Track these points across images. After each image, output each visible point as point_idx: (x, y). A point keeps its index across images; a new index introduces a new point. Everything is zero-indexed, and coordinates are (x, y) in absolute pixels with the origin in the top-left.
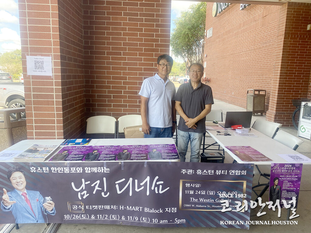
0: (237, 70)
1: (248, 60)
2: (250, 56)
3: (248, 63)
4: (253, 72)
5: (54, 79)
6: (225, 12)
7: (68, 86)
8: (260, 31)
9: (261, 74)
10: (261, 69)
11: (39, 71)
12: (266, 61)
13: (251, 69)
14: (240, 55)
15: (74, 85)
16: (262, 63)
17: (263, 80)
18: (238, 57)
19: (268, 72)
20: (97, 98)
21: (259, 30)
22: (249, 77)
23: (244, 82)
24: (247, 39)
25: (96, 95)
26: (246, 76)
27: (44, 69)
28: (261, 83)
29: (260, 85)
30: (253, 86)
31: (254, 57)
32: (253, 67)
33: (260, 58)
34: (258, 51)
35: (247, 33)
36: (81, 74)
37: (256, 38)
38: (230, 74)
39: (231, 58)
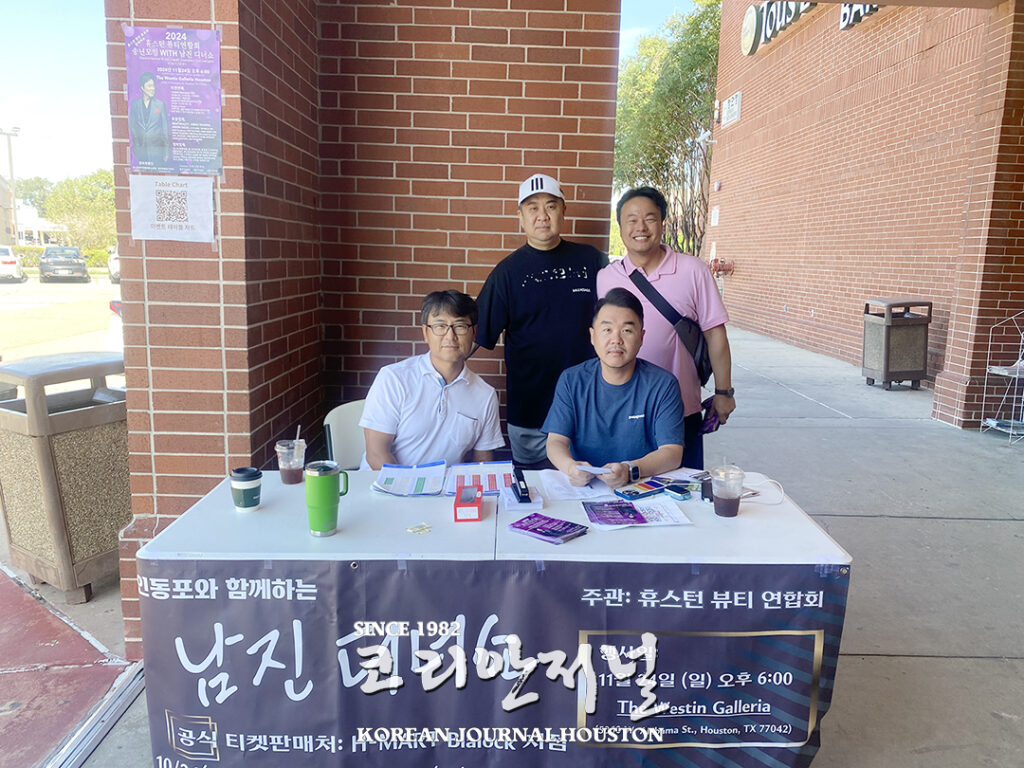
0: (826, 233)
1: (866, 198)
2: (873, 186)
3: (865, 209)
4: (886, 241)
5: (221, 254)
6: (786, 38)
7: (268, 281)
8: (910, 100)
9: (914, 247)
10: (911, 228)
11: (171, 227)
12: (931, 201)
13: (877, 230)
14: (837, 182)
15: (287, 278)
16: (917, 209)
17: (919, 266)
18: (830, 189)
19: (939, 240)
20: (363, 323)
21: (905, 97)
22: (869, 259)
23: (851, 274)
24: (863, 128)
25: (361, 314)
26: (858, 253)
27: (186, 220)
28: (914, 278)
29: (910, 284)
30: (884, 288)
31: (887, 189)
32: (885, 224)
33: (910, 191)
34: (902, 169)
35: (865, 106)
36: (309, 242)
37: (896, 123)
38: (802, 248)
39: (806, 194)
